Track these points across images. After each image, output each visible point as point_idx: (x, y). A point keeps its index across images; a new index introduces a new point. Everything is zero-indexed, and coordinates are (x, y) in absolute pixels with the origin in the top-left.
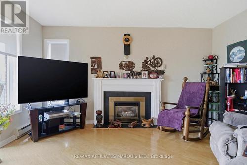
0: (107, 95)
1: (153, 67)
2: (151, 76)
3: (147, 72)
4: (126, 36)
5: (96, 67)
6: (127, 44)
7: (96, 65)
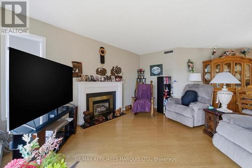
0: (89, 96)
1: (117, 74)
2: (117, 80)
3: (114, 77)
4: (102, 49)
5: (77, 71)
6: (102, 55)
7: (77, 70)
